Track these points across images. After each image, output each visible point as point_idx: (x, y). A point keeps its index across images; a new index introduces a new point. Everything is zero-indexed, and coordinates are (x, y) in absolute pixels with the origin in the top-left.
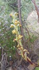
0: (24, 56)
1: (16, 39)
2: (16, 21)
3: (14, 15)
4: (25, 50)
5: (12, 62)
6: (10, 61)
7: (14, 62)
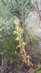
0: (27, 62)
1: (20, 46)
2: (20, 29)
3: (17, 22)
4: (28, 56)
5: (12, 66)
6: (10, 66)
7: (14, 67)
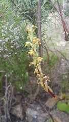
0: (44, 85)
1: (34, 63)
2: (36, 39)
3: (31, 28)
4: (45, 77)
5: (21, 97)
6: (17, 96)
7: (23, 98)
